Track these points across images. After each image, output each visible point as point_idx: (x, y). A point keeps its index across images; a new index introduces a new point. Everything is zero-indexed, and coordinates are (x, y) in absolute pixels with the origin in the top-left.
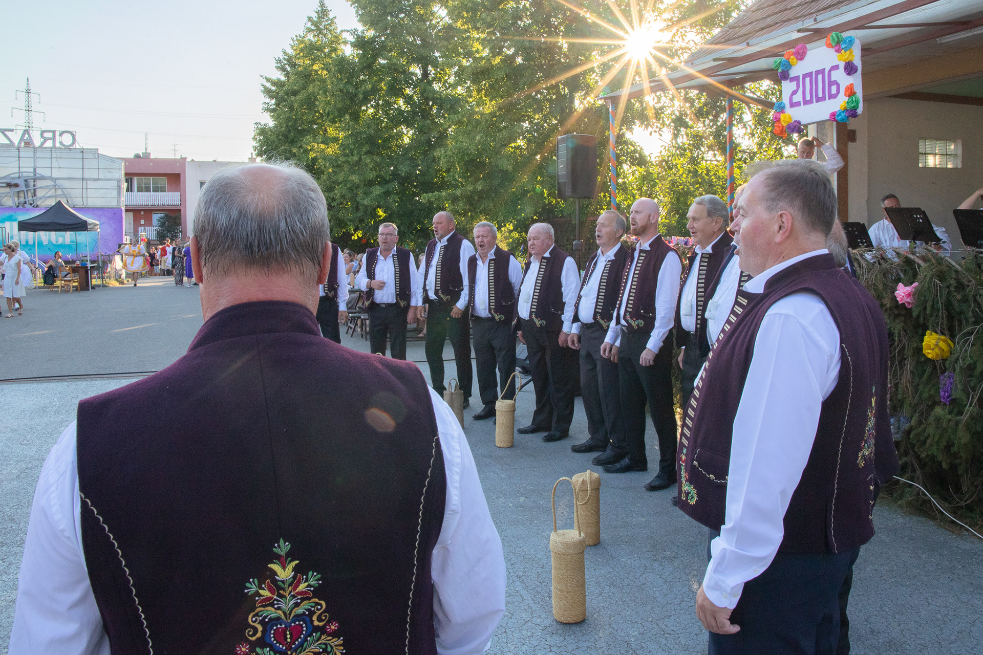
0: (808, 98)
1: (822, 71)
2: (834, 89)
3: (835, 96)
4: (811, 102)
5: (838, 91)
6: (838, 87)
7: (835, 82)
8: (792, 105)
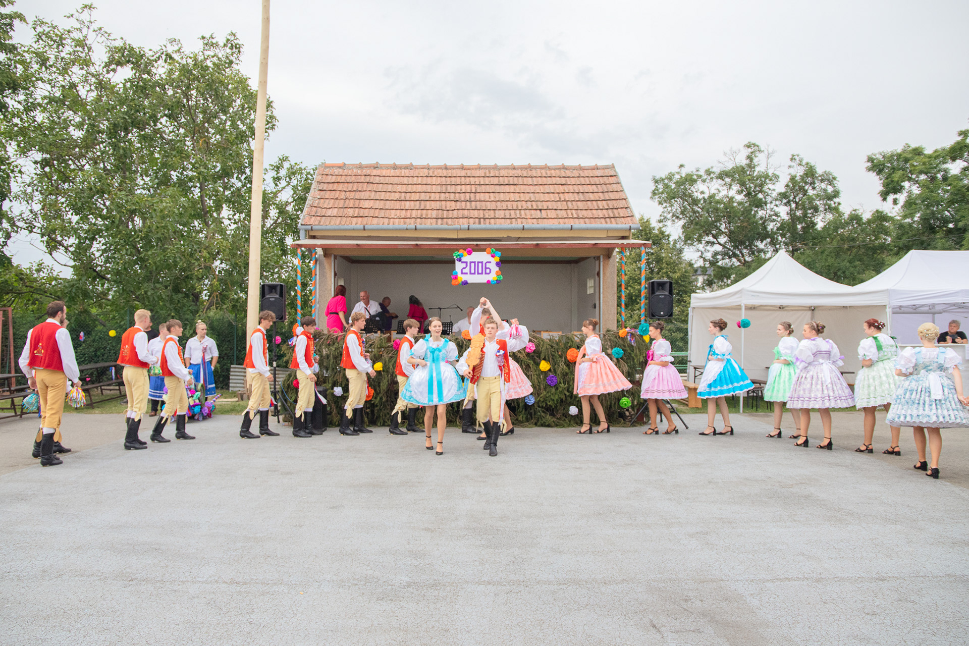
0: (473, 271)
1: (482, 262)
2: (488, 271)
3: (488, 274)
4: (474, 273)
5: (490, 272)
6: (490, 270)
7: (488, 268)
8: (462, 273)
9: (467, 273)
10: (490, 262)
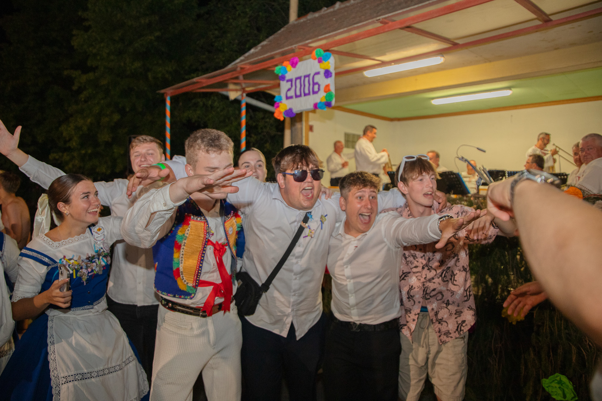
0: (298, 93)
1: (308, 76)
2: (316, 88)
3: (316, 93)
4: (300, 96)
5: (319, 89)
6: (319, 86)
7: (317, 83)
8: (287, 98)
9: (291, 97)
10: (318, 73)
